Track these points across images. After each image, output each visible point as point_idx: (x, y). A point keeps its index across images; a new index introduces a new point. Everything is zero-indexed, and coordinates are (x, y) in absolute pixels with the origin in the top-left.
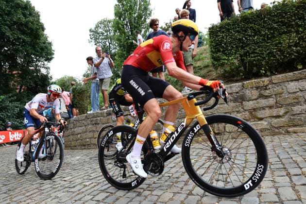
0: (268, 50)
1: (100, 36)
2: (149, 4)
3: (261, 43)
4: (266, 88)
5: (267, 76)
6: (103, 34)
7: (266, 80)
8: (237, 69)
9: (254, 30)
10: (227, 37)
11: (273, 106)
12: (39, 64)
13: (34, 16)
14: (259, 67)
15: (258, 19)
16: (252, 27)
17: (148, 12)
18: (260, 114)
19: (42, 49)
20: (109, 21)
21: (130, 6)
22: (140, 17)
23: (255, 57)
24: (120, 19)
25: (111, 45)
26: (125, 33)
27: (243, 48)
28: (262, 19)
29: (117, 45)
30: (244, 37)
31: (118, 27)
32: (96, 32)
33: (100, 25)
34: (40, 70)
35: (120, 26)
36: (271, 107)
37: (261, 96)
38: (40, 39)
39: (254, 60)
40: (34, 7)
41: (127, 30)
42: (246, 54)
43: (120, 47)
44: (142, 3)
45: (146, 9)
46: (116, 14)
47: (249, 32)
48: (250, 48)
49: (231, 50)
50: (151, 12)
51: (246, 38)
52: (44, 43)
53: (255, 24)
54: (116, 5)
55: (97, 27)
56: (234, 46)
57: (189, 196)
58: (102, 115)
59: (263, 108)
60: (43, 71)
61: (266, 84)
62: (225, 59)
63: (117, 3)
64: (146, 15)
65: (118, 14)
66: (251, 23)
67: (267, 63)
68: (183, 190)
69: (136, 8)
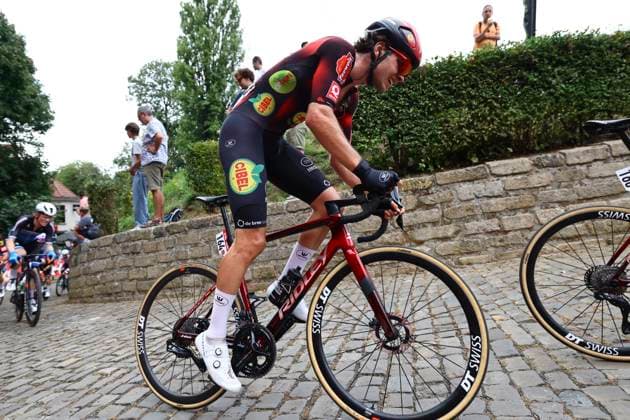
0: (429, 130)
1: (148, 90)
2: (240, 41)
3: (420, 119)
4: (427, 192)
5: (428, 172)
6: (154, 86)
7: (427, 178)
8: (384, 160)
9: (408, 97)
10: (367, 105)
11: (438, 222)
12: (21, 136)
13: (12, 44)
14: (418, 157)
15: (414, 80)
16: (404, 93)
17: (239, 55)
18: (419, 235)
19: (28, 108)
20: (167, 66)
21: (207, 42)
22: (223, 61)
23: (412, 140)
24: (187, 61)
25: (168, 107)
26: (195, 88)
27: (392, 125)
28: (420, 81)
29: (179, 107)
30: (393, 107)
31: (183, 75)
32: (140, 83)
33: (148, 70)
34: (22, 149)
35: (187, 74)
36: (434, 223)
37: (420, 205)
38: (24, 89)
39: (410, 146)
40: (13, 26)
41: (200, 82)
42: (397, 136)
43: (187, 112)
44: (229, 39)
45: (234, 48)
46: (180, 53)
47: (402, 100)
48: (403, 126)
49: (374, 127)
50: (243, 55)
51: (397, 110)
52: (34, 96)
53: (410, 89)
54: (180, 37)
55: (143, 73)
56: (379, 122)
58: (145, 236)
59: (424, 225)
60: (30, 151)
61: (427, 185)
62: (363, 143)
63: (183, 35)
64: (234, 59)
65: (184, 53)
66: (404, 86)
67: (429, 151)
69: (218, 46)
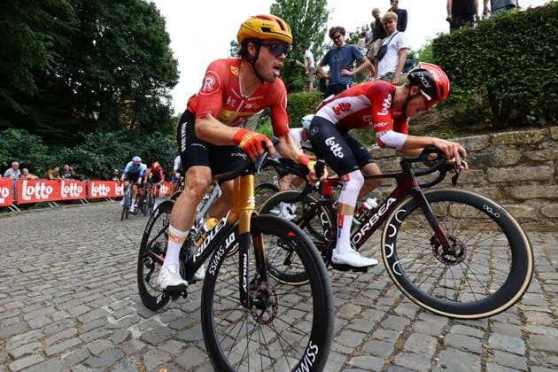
0: (546, 79)
2: (325, 3)
3: (534, 67)
4: (536, 146)
5: (540, 126)
7: (538, 134)
8: (480, 112)
9: (520, 43)
10: (466, 55)
11: (548, 180)
12: (159, 90)
13: (157, 24)
14: (525, 109)
15: (531, 23)
16: (517, 39)
17: (323, 16)
18: (519, 192)
19: (164, 70)
21: (295, 7)
22: (308, 22)
23: (517, 91)
27: (495, 74)
28: (539, 24)
30: (500, 56)
34: (158, 100)
36: (542, 182)
37: (525, 161)
38: (162, 56)
39: (516, 97)
40: (159, 11)
42: (503, 85)
44: (314, 2)
45: (319, 10)
47: (511, 47)
48: (509, 76)
49: (472, 78)
50: (327, 16)
51: (504, 59)
52: (168, 61)
53: (523, 33)
54: (273, 5)
56: (479, 72)
57: (390, 317)
59: (527, 182)
60: (163, 101)
61: (536, 139)
62: (459, 94)
63: (276, 3)
64: (318, 20)
66: (516, 31)
67: (541, 104)
68: (378, 303)
69: (304, 10)
